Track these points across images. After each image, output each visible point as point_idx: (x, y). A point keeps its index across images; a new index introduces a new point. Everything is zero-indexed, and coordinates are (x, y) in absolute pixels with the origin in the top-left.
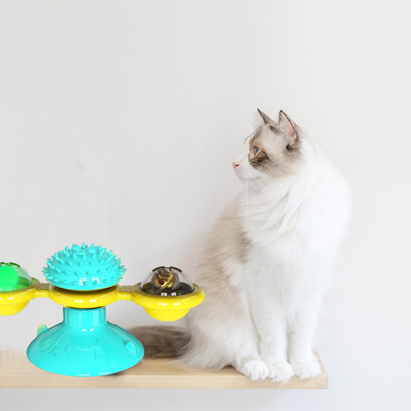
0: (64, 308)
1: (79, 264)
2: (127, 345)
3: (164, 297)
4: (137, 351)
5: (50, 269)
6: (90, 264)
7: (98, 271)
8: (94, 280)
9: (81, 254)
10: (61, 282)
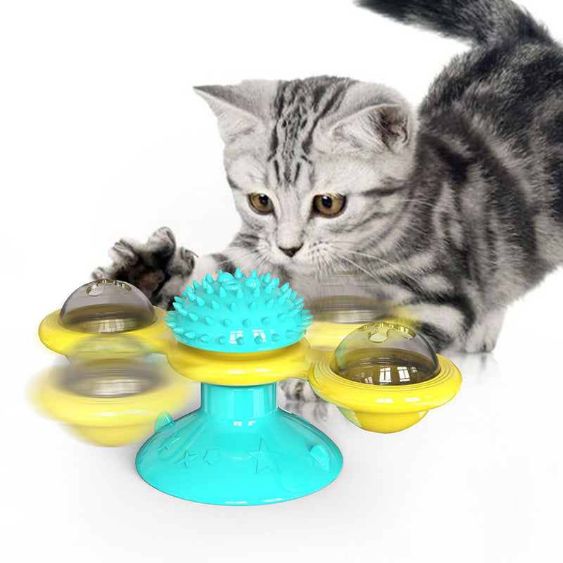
0: (202, 385)
1: (229, 307)
2: (313, 449)
4: (330, 461)
5: (179, 314)
6: (249, 306)
7: (263, 320)
8: (256, 335)
9: (233, 288)
10: (198, 338)
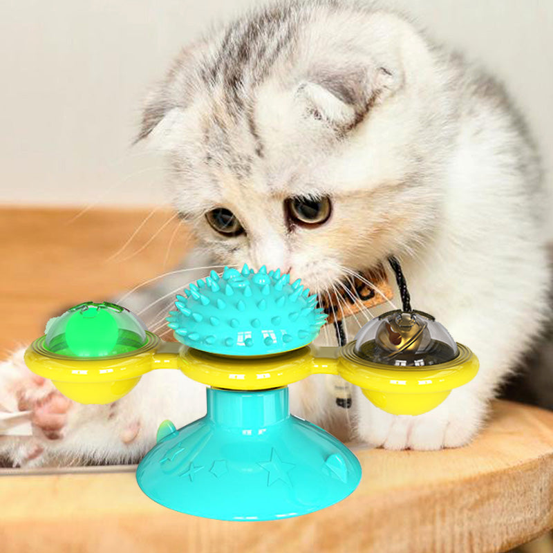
0: (208, 390)
1: (237, 306)
2: (329, 460)
3: (400, 368)
4: (348, 472)
5: (182, 314)
6: (258, 304)
7: (273, 319)
8: (265, 336)
9: (240, 286)
10: (203, 340)
